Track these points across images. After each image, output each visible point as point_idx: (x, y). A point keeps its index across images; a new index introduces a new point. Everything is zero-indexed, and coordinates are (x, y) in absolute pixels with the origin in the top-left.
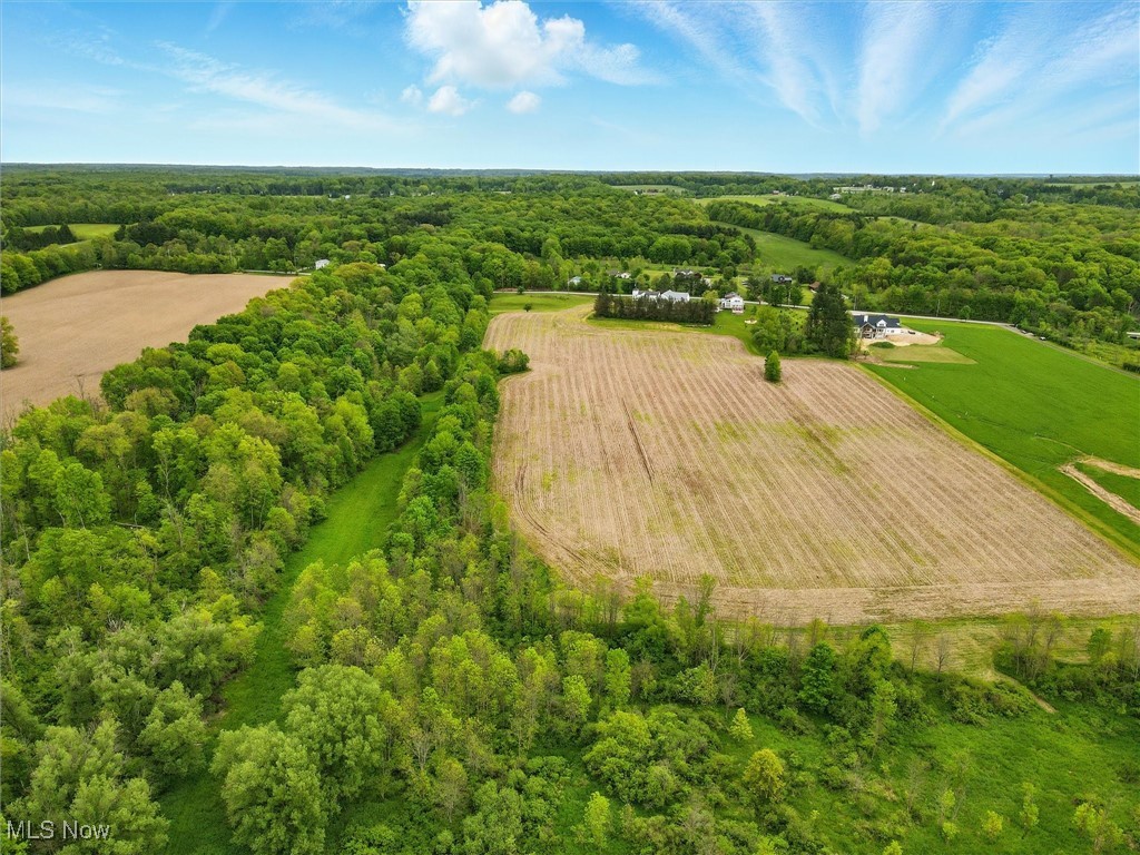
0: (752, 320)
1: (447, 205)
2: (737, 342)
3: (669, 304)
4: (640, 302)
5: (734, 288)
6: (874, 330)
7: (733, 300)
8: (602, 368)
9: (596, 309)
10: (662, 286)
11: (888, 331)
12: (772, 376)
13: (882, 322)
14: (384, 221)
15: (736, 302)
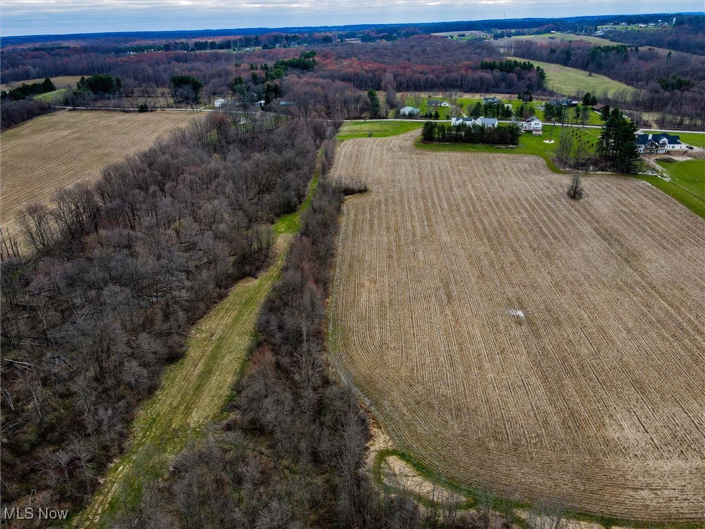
0: (550, 139)
1: (313, 54)
2: (541, 161)
3: (482, 128)
4: (459, 128)
5: (532, 112)
6: (657, 147)
7: (533, 123)
8: (429, 187)
9: (423, 134)
10: (475, 113)
11: (669, 147)
12: (575, 194)
13: (665, 139)
14: (265, 68)
15: (536, 124)
